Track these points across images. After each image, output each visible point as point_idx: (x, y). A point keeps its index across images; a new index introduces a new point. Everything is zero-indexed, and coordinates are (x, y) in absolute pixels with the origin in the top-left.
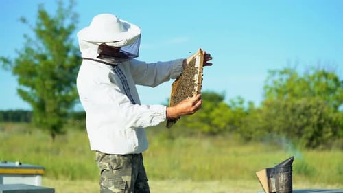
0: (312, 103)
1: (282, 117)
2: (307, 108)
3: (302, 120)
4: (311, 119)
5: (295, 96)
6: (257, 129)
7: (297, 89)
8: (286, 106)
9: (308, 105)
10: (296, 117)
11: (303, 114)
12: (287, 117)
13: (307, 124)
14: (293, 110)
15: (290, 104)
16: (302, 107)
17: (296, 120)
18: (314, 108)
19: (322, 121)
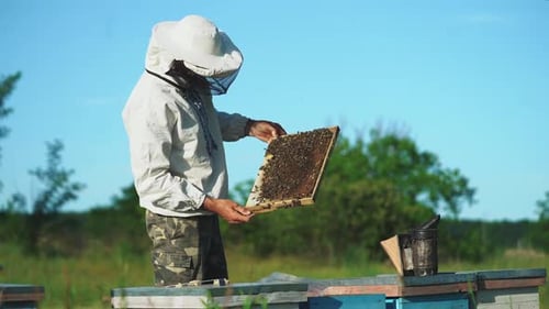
0: (375, 188)
1: (326, 213)
2: (368, 197)
3: (360, 217)
4: (375, 216)
5: (345, 178)
6: (284, 233)
7: (349, 166)
8: (333, 194)
9: (369, 192)
10: (350, 211)
11: (362, 207)
12: (335, 212)
13: (369, 223)
14: (345, 201)
15: (339, 190)
16: (360, 195)
17: (350, 217)
18: (380, 196)
19: (393, 218)
